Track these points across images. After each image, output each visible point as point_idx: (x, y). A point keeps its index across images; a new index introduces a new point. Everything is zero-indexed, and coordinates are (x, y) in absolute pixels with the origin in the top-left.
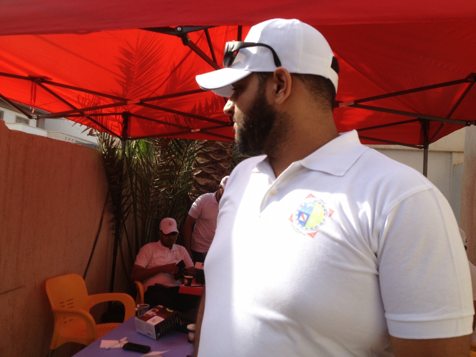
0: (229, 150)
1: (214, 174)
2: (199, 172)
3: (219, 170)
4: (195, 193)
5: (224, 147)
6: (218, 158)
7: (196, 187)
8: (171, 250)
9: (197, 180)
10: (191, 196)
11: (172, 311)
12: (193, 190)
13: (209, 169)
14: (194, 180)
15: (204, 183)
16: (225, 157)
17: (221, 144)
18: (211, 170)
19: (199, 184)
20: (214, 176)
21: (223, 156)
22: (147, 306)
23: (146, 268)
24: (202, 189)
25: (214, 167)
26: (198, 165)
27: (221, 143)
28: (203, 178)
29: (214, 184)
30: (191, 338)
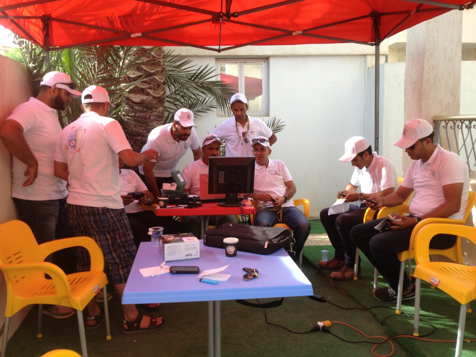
0: (162, 61)
1: (149, 89)
3: (153, 84)
4: (129, 112)
6: (151, 70)
7: (129, 105)
9: (129, 97)
10: (123, 116)
12: (125, 109)
13: (143, 84)
14: (125, 97)
15: (139, 99)
17: (153, 54)
19: (132, 102)
21: (157, 68)
25: (148, 81)
28: (137, 94)
29: (151, 100)
30: (231, 251)
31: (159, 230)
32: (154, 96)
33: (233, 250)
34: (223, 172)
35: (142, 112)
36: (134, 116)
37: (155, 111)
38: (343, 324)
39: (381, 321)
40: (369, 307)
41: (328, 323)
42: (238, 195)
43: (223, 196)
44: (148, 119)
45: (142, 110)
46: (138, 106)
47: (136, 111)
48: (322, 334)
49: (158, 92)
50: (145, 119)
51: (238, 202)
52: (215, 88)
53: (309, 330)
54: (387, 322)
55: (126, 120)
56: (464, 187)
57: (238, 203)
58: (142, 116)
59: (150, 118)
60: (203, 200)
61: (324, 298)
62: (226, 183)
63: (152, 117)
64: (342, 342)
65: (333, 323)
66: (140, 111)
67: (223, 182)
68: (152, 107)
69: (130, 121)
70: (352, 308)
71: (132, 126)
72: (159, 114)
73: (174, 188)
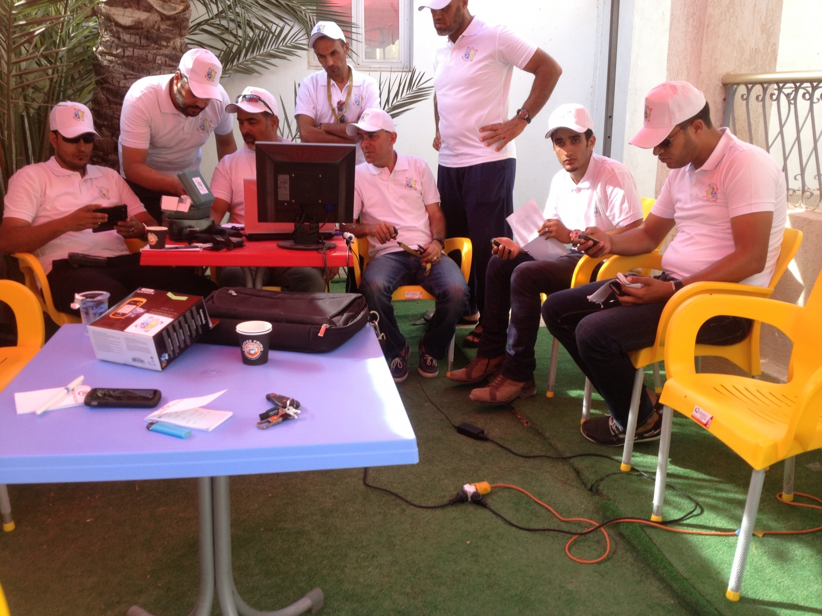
4: (111, 46)
7: (111, 31)
8: (85, 178)
9: (111, 13)
10: (101, 55)
11: (184, 298)
12: (103, 39)
14: (102, 14)
15: (130, 19)
19: (118, 24)
22: (101, 294)
23: (34, 221)
24: (129, 36)
28: (126, 7)
29: (156, 22)
30: (252, 352)
31: (99, 298)
32: (163, 14)
33: (256, 350)
34: (287, 177)
35: (138, 47)
36: (122, 54)
37: (167, 47)
38: (514, 489)
39: (589, 486)
40: (568, 454)
41: (484, 487)
42: (320, 226)
43: (288, 227)
44: (151, 62)
45: (138, 42)
46: (131, 34)
47: (125, 45)
48: (471, 508)
49: (170, 6)
50: (144, 63)
51: (321, 241)
52: (304, 8)
53: (446, 500)
54: (601, 488)
55: (105, 63)
56: (774, 220)
57: (320, 243)
58: (137, 56)
59: (155, 60)
60: (250, 235)
61: (486, 432)
62: (293, 201)
63: (158, 57)
64: (507, 527)
65: (496, 487)
66: (134, 46)
67: (288, 198)
68: (158, 37)
69: (114, 67)
70: (536, 454)
71: (119, 75)
72: (174, 52)
73: (185, 207)
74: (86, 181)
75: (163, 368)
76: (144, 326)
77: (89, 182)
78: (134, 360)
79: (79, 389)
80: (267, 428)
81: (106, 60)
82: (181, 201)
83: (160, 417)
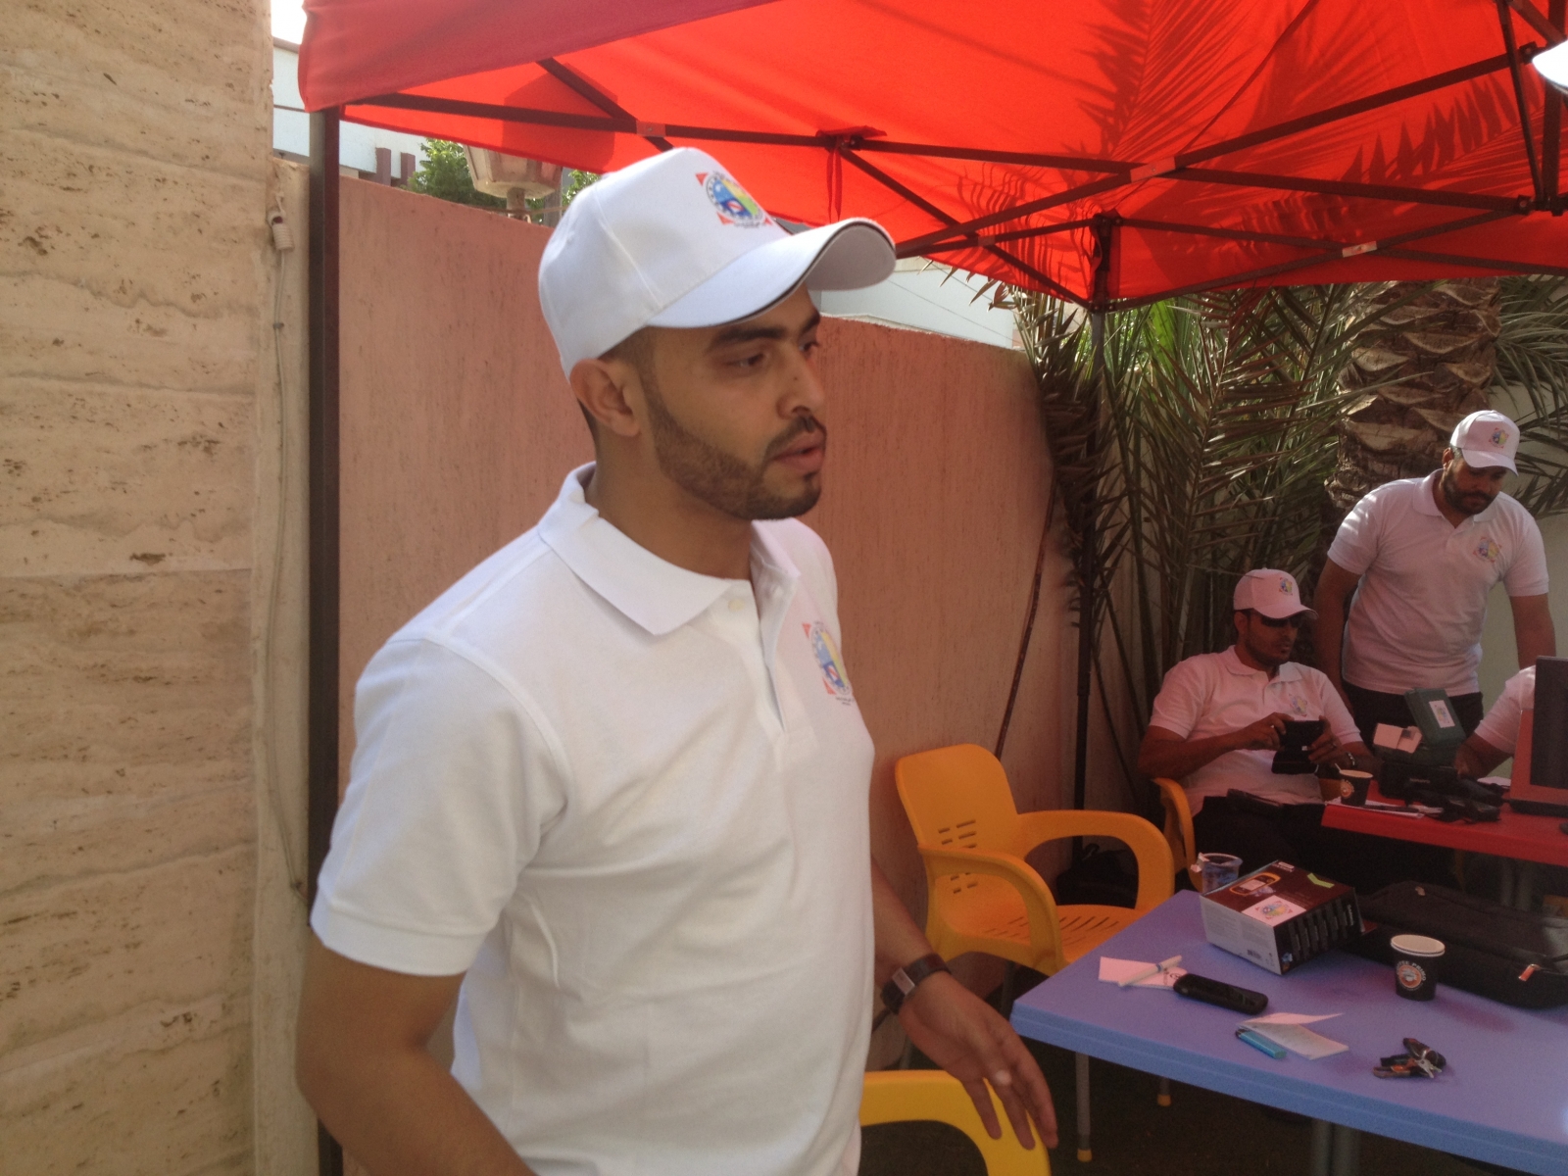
0: (1485, 313)
1: (1425, 408)
2: (1367, 403)
3: (1444, 391)
4: (1351, 480)
5: (1466, 302)
6: (1439, 347)
7: (1354, 457)
8: (1273, 681)
9: (1357, 432)
10: (1334, 493)
12: (1342, 469)
13: (1408, 390)
14: (1345, 432)
15: (1387, 440)
16: (1470, 341)
17: (1451, 293)
18: (1414, 391)
19: (1366, 448)
20: (1424, 413)
21: (1464, 338)
24: (1381, 465)
25: (1425, 380)
26: (1361, 379)
27: (1450, 288)
28: (1383, 423)
29: (1428, 444)
30: (1409, 979)
31: (1227, 864)
32: (1442, 431)
33: (1415, 978)
46: (1384, 462)
47: (1372, 479)
55: (1339, 504)
60: (1518, 802)
73: (1409, 746)
74: (1274, 685)
75: (1284, 973)
76: (1267, 911)
77: (1279, 687)
78: (1250, 952)
79: (1174, 970)
80: (1385, 1077)
81: (1341, 499)
82: (1405, 735)
83: (1255, 1027)
